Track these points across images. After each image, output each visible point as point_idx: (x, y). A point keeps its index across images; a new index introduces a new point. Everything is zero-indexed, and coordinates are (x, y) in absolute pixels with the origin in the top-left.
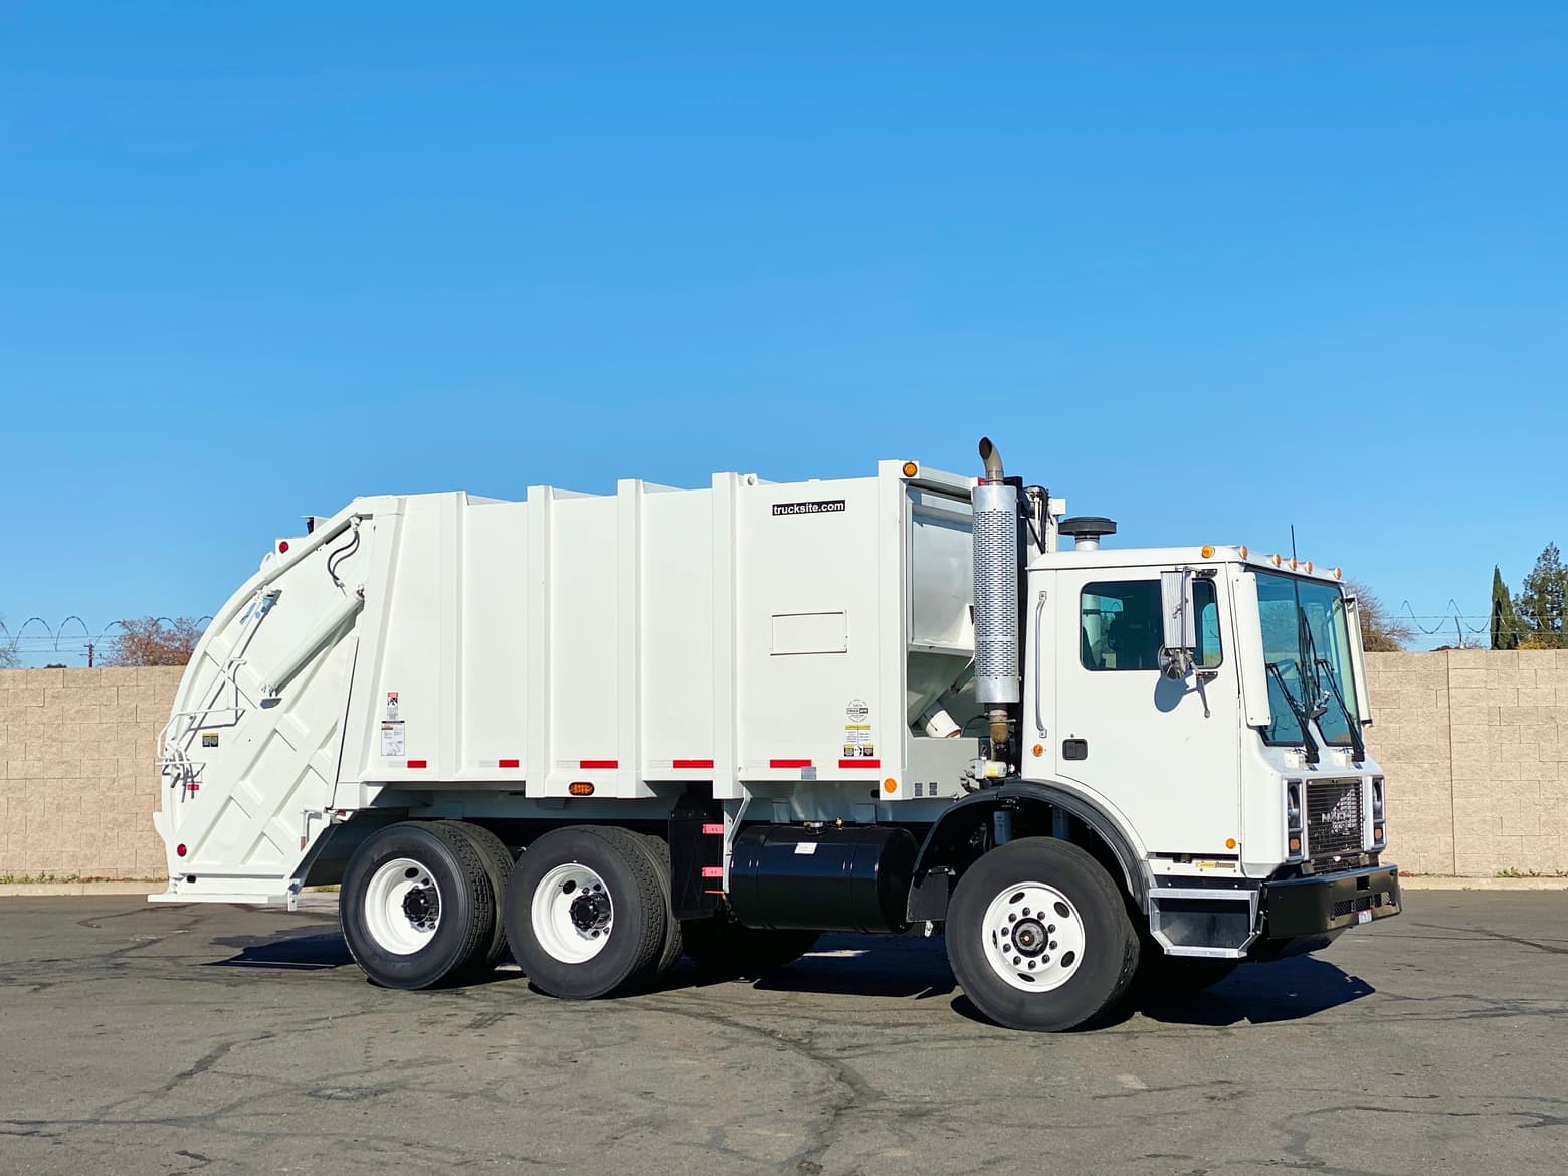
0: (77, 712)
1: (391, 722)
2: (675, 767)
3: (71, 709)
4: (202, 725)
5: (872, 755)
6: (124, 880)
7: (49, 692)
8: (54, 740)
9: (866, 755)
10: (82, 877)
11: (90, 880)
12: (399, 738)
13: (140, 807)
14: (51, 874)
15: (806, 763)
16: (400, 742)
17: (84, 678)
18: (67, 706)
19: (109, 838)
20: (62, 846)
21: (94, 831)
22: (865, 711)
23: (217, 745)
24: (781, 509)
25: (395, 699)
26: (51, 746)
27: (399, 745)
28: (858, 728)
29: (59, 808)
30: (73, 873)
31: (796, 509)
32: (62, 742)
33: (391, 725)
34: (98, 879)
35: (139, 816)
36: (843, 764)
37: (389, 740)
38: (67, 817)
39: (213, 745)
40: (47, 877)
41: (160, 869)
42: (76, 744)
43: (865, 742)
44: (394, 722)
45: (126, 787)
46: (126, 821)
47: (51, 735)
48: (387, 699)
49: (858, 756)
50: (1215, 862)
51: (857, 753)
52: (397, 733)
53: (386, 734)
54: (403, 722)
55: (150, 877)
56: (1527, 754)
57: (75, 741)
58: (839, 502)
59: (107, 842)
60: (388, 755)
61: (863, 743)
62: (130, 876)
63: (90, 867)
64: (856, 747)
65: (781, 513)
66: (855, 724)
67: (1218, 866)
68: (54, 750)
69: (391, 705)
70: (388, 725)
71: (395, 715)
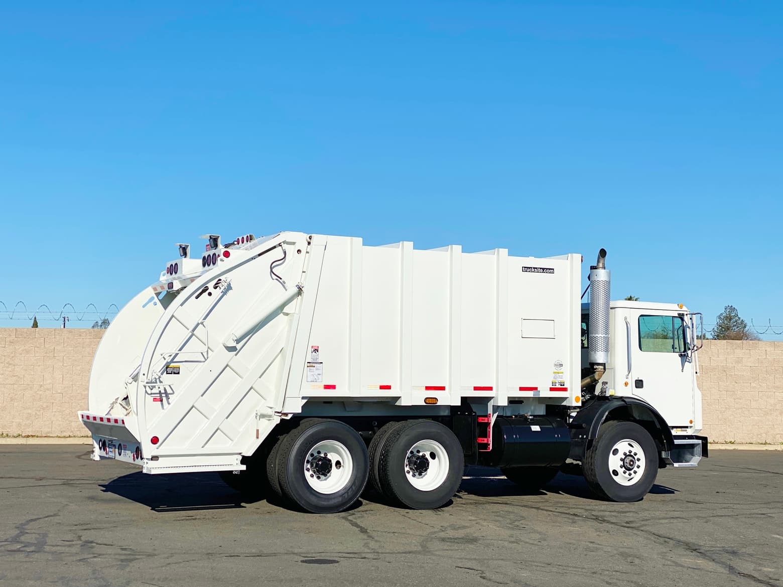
1: (314, 363)
2: (474, 390)
3: (19, 349)
4: (175, 360)
5: (564, 385)
6: (45, 437)
7: (8, 339)
8: (10, 364)
9: (561, 385)
10: (23, 435)
11: (28, 436)
12: (320, 372)
13: (55, 400)
14: (6, 433)
15: (536, 389)
16: (319, 374)
17: (27, 333)
18: (17, 347)
19: (38, 415)
20: (13, 419)
21: (30, 411)
22: (561, 365)
23: (178, 373)
24: (526, 269)
25: (316, 350)
27: (319, 376)
28: (558, 373)
29: (12, 399)
30: (19, 432)
31: (533, 270)
33: (314, 365)
34: (33, 436)
35: (54, 404)
36: (552, 389)
37: (312, 373)
38: (16, 404)
39: (174, 373)
40: (5, 435)
41: (64, 431)
42: (21, 367)
43: (562, 380)
44: (316, 363)
45: (48, 389)
46: (47, 407)
48: (310, 349)
49: (558, 386)
50: (680, 429)
51: (557, 384)
52: (317, 369)
53: (310, 370)
54: (322, 363)
55: (59, 435)
56: (714, 387)
57: (21, 365)
58: (552, 269)
59: (37, 417)
60: (312, 381)
61: (560, 380)
62: (48, 435)
63: (28, 430)
64: (557, 382)
65: (526, 271)
66: (557, 371)
67: (682, 431)
68: (10, 369)
69: (314, 353)
70: (311, 364)
71: (317, 359)
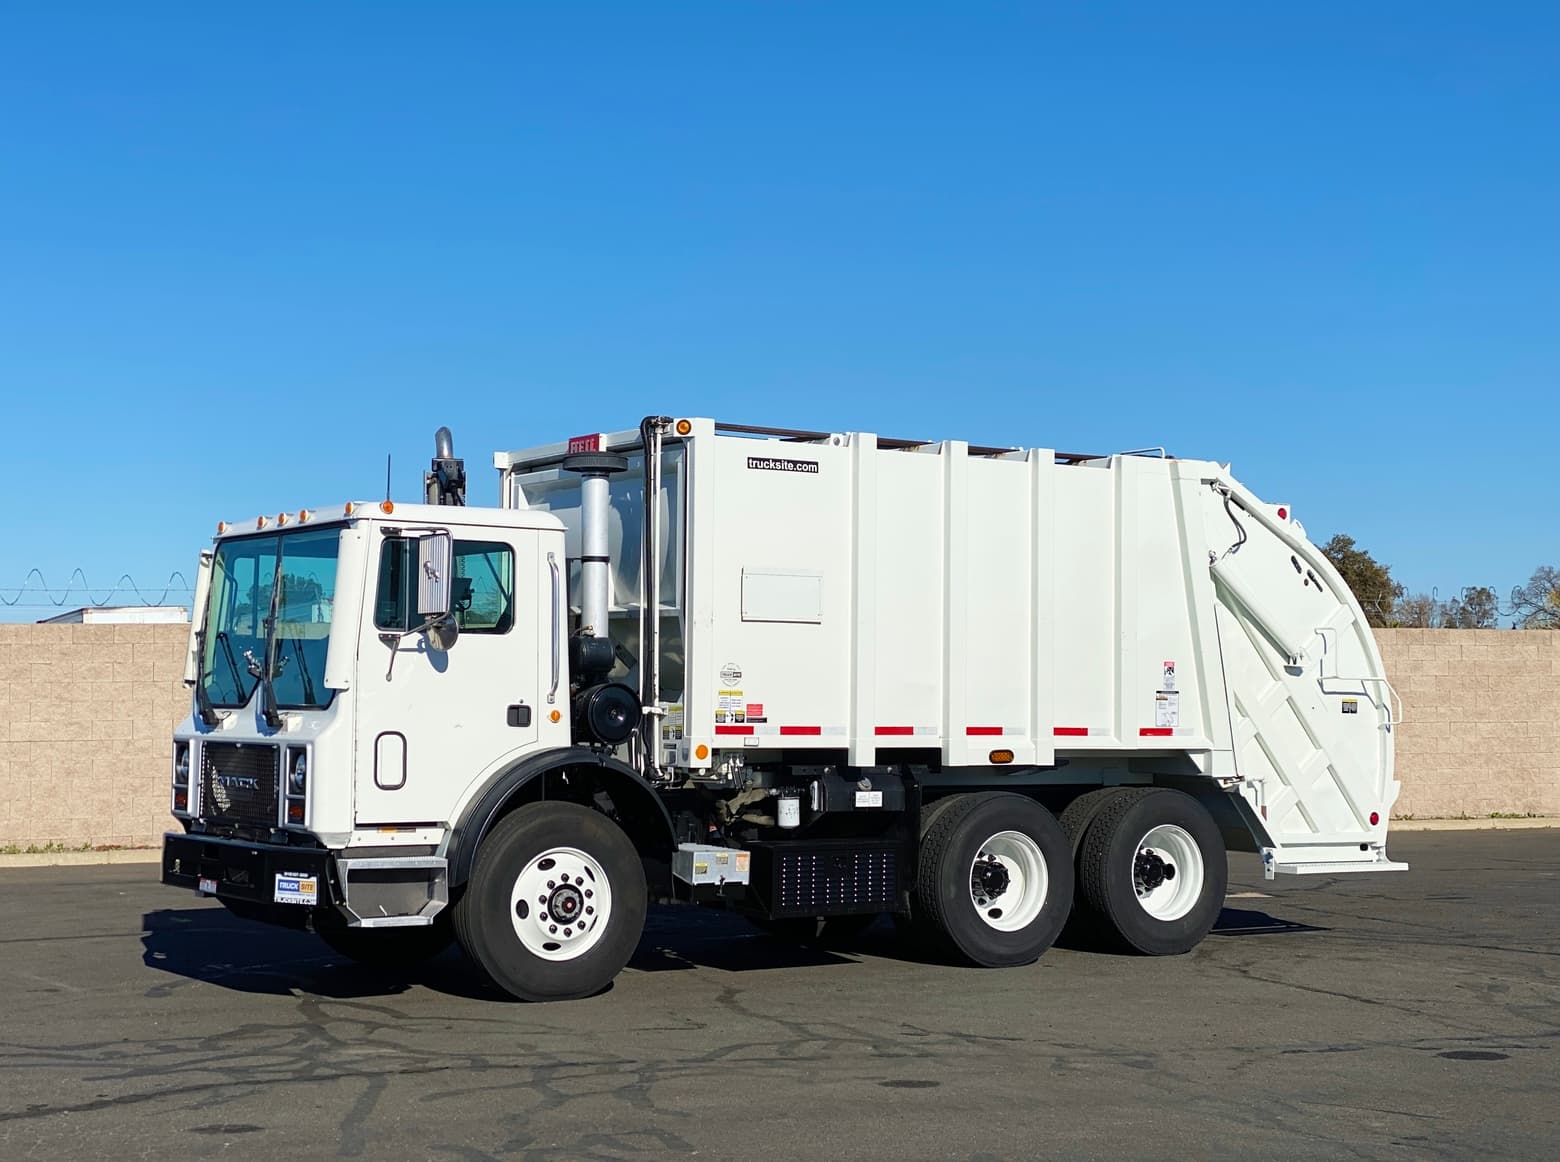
0: (89, 670)
26: (59, 706)
32: (71, 702)
47: (59, 695)
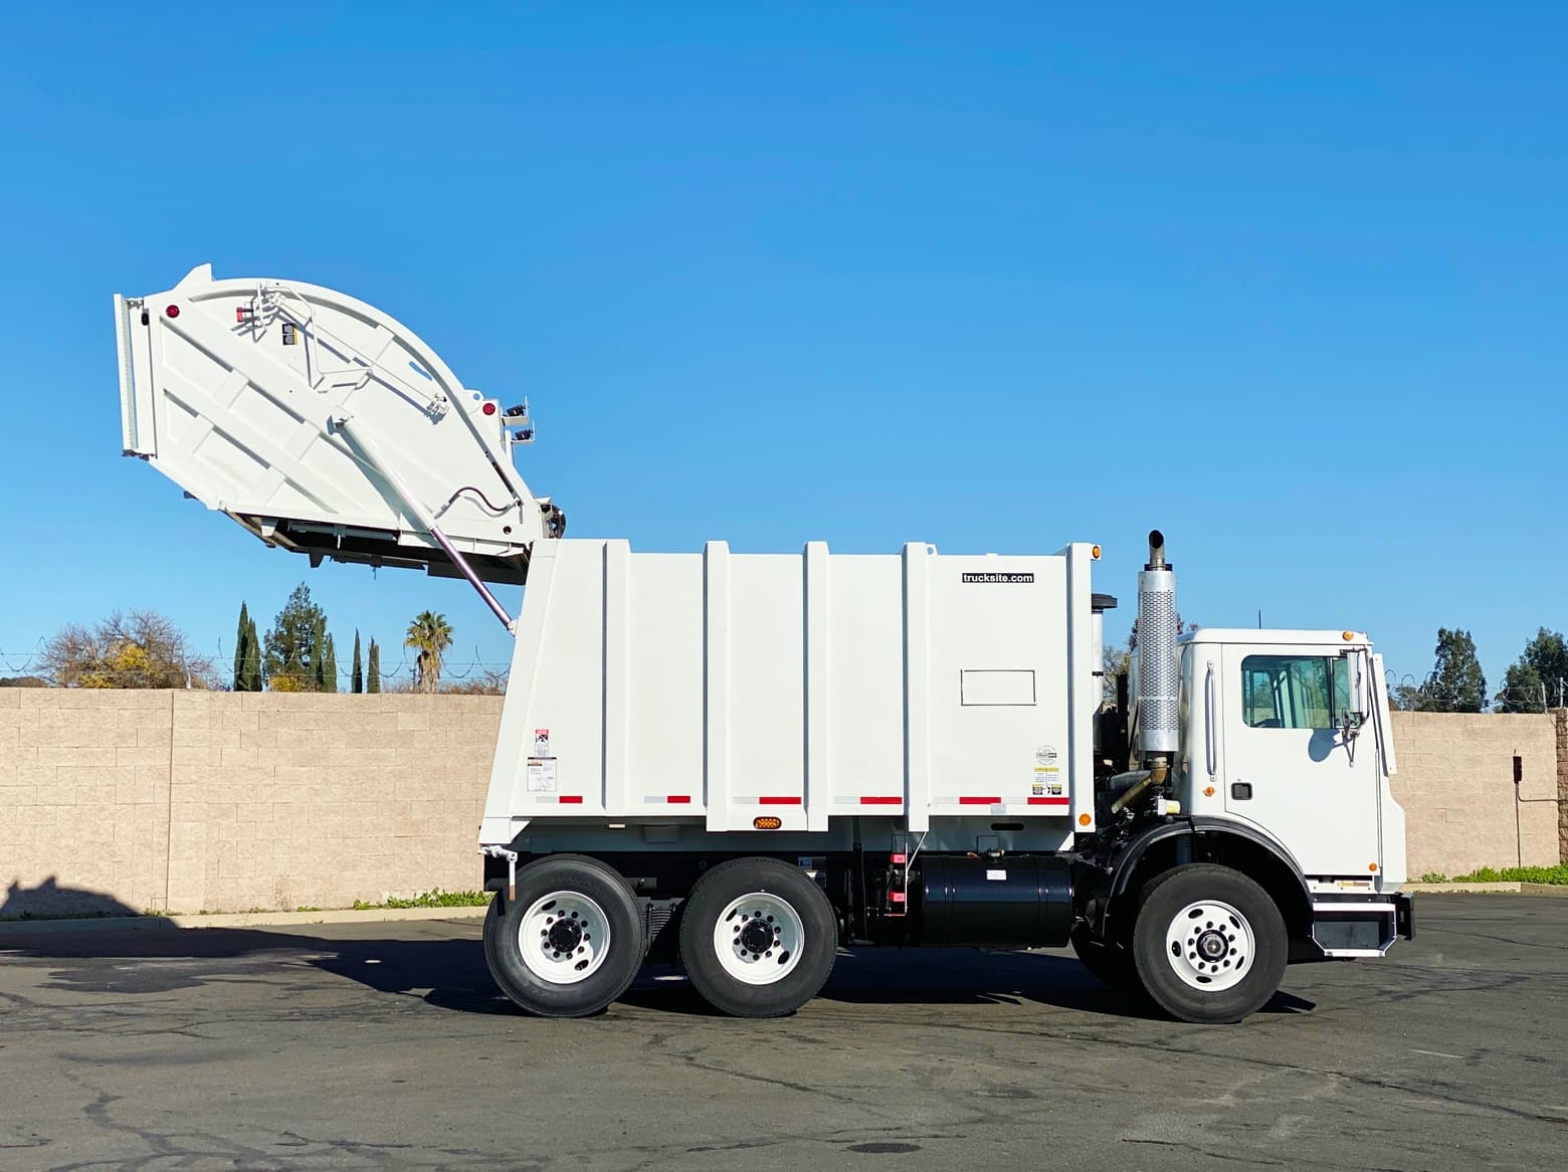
1: (541, 758)
2: (862, 803)
5: (1060, 793)
9: (1053, 793)
12: (551, 774)
15: (997, 800)
16: (550, 778)
22: (1054, 755)
24: (971, 577)
25: (544, 737)
27: (550, 781)
28: (1047, 770)
31: (986, 578)
33: (539, 761)
36: (1032, 801)
37: (538, 776)
43: (1053, 783)
44: (544, 758)
48: (534, 736)
49: (1046, 794)
50: (1352, 882)
51: (1045, 791)
52: (546, 769)
53: (533, 770)
54: (555, 758)
58: (1029, 575)
60: (536, 790)
61: (1051, 783)
64: (1044, 786)
65: (971, 581)
66: (1044, 767)
67: (1355, 884)
69: (539, 742)
70: (535, 761)
71: (545, 751)
